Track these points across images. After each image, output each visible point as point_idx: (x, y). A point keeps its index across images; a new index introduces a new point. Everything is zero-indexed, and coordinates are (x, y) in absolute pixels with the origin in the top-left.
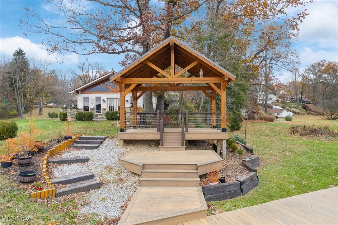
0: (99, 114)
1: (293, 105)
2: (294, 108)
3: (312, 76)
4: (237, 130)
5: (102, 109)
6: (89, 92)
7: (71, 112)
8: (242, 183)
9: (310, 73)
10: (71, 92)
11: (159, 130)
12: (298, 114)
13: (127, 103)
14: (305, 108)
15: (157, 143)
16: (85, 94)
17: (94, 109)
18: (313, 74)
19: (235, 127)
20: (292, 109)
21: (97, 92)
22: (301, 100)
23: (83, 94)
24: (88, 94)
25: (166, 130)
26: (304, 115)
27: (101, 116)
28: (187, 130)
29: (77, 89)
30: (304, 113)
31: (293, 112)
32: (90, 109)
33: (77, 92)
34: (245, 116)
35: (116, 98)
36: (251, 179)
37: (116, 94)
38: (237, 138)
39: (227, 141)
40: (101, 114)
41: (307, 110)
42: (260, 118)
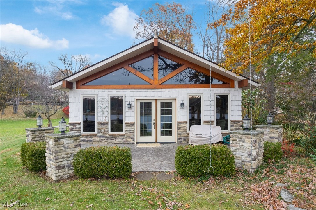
0: (120, 135)
5: (126, 123)
6: (95, 86)
7: (57, 152)
10: (54, 86)
13: (182, 109)
16: (86, 90)
17: (107, 123)
21: (115, 86)
23: (82, 91)
24: (93, 91)
27: (123, 139)
29: (68, 79)
32: (98, 123)
33: (69, 85)
35: (156, 100)
37: (156, 90)
40: (124, 135)
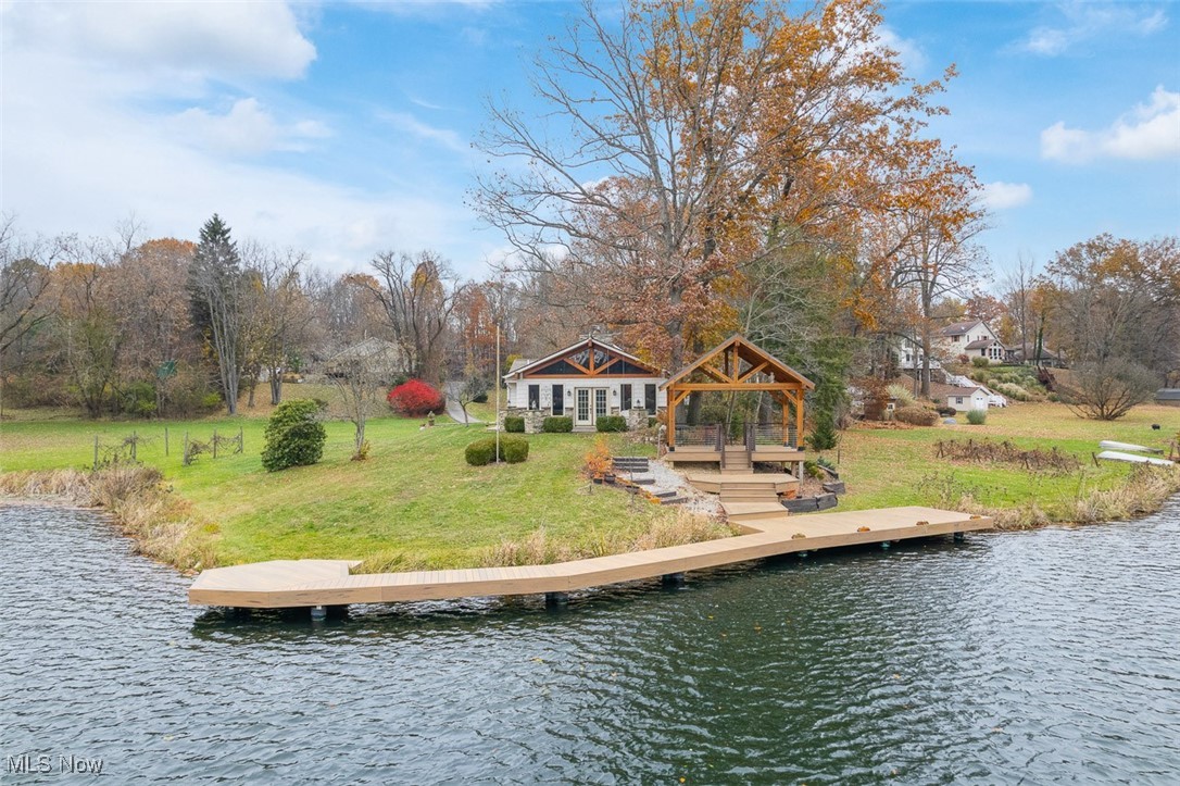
1: (1011, 372)
2: (1011, 382)
3: (1069, 283)
4: (828, 448)
5: (566, 408)
6: (539, 376)
7: (533, 418)
8: (818, 500)
9: (1065, 274)
11: (718, 449)
12: (1023, 400)
13: (614, 396)
14: (1045, 381)
15: (716, 466)
16: (533, 380)
17: (550, 408)
18: (1075, 275)
19: (823, 441)
20: (1005, 386)
21: (556, 376)
22: (1038, 356)
23: (528, 380)
24: (538, 380)
25: (727, 448)
26: (1040, 404)
28: (754, 449)
30: (1041, 396)
31: (1007, 394)
32: (542, 408)
34: (859, 409)
35: (592, 388)
36: (829, 498)
37: (592, 380)
38: (821, 462)
39: (805, 464)
41: (1049, 389)
42: (896, 416)
